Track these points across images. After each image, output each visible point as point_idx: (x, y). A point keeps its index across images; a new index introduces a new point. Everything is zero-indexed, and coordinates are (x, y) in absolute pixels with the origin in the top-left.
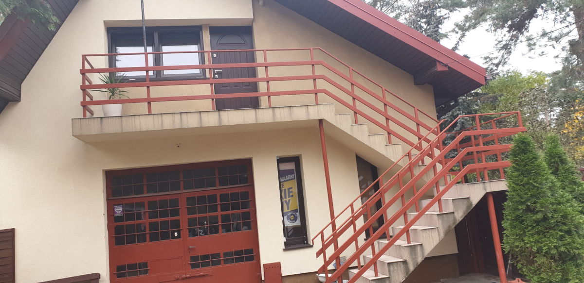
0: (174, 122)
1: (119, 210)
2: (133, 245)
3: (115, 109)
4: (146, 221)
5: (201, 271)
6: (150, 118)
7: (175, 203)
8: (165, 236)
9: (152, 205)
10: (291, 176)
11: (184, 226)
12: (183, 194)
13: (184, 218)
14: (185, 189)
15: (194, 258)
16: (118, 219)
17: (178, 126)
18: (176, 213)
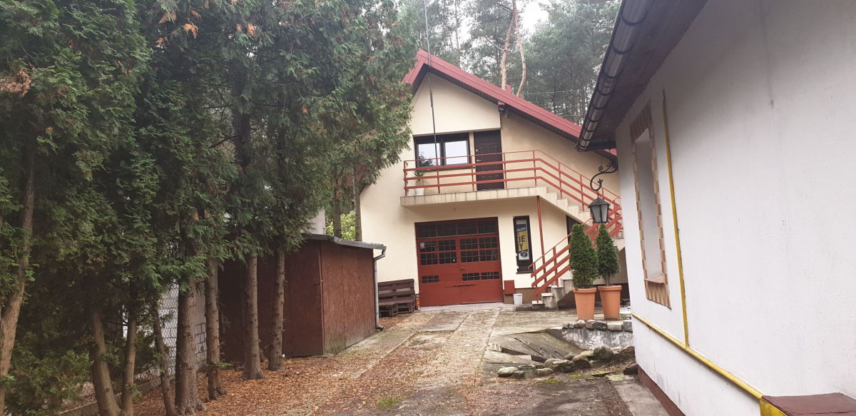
0: (452, 198)
1: (422, 245)
2: (430, 265)
3: (421, 191)
4: (437, 252)
5: (469, 282)
6: (440, 196)
7: (453, 242)
8: (448, 261)
9: (441, 243)
10: (524, 228)
11: (459, 256)
12: (458, 237)
13: (458, 251)
14: (459, 234)
15: (464, 275)
16: (422, 250)
17: (454, 201)
18: (454, 248)
